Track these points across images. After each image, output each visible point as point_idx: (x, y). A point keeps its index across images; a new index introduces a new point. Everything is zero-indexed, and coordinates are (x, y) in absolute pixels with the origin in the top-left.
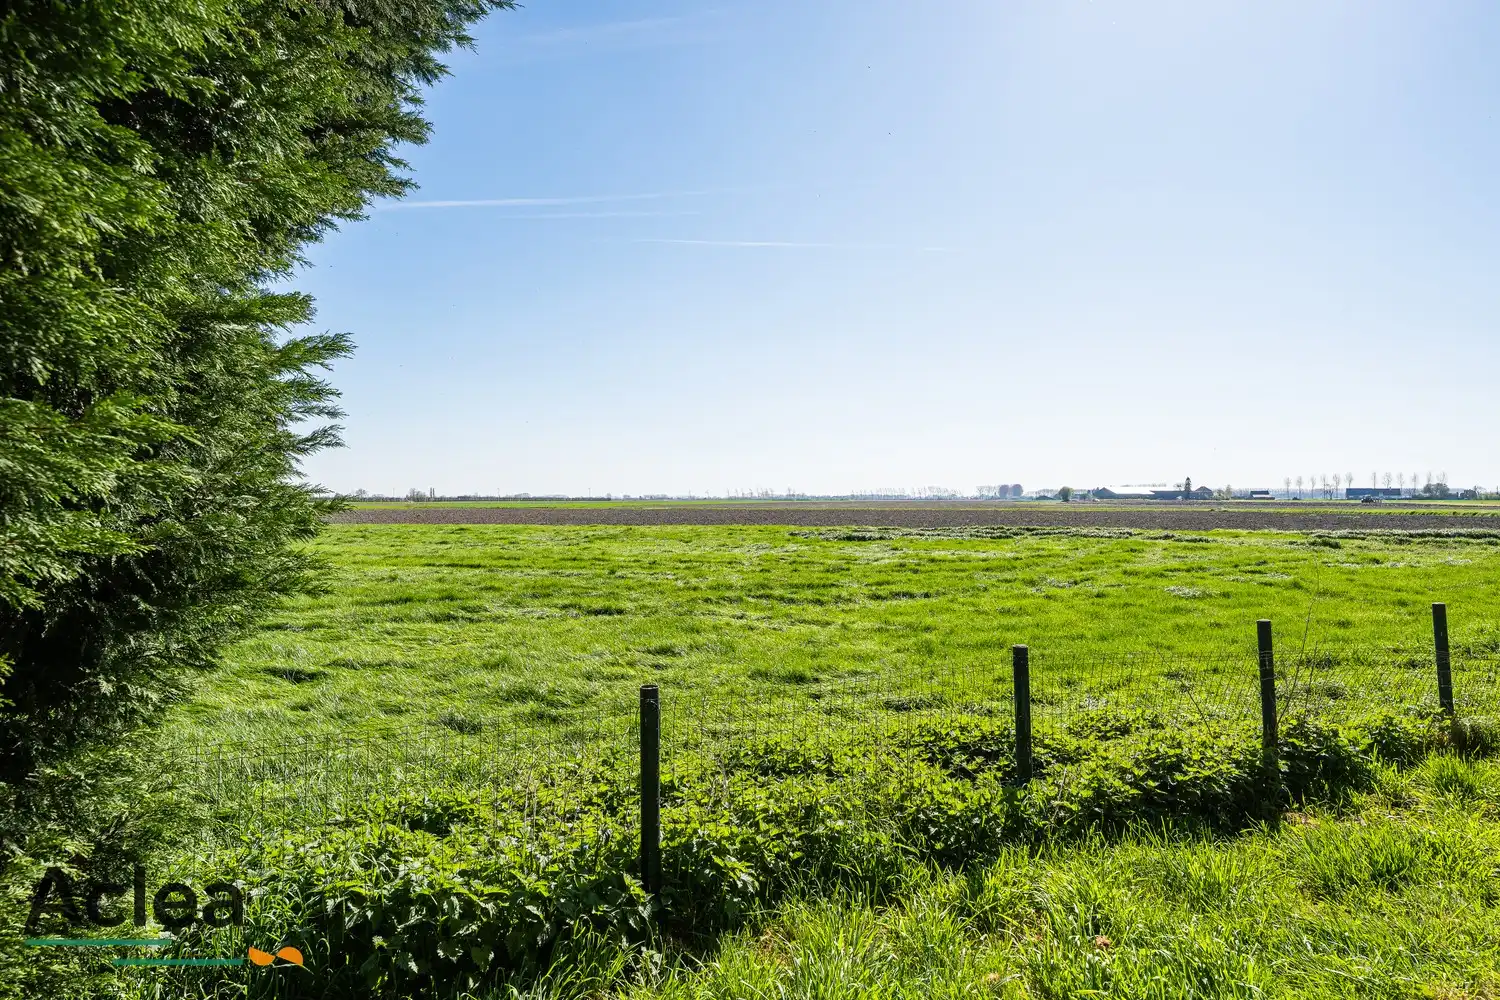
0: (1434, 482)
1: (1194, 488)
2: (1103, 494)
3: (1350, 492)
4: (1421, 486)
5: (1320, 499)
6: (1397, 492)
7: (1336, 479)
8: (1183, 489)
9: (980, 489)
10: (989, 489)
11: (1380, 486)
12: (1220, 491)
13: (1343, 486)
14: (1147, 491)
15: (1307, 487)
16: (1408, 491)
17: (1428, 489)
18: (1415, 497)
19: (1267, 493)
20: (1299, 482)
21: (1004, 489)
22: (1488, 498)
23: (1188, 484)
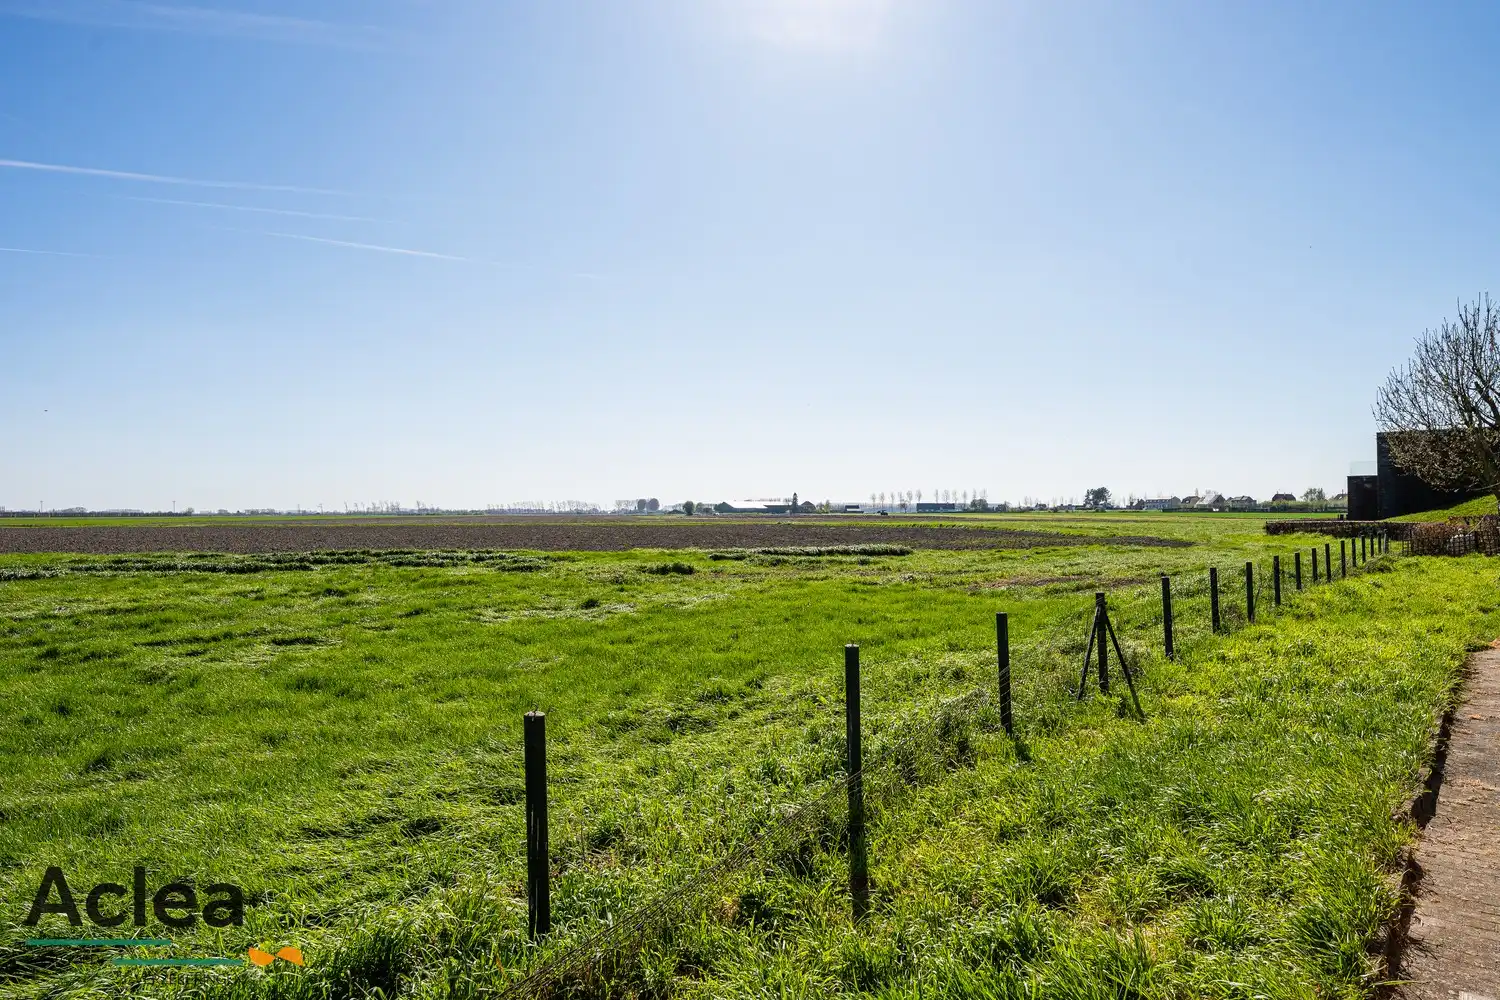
0: (978, 498)
1: (800, 503)
2: (723, 508)
3: (920, 506)
4: (969, 502)
5: (898, 513)
6: (952, 506)
7: (909, 495)
8: (790, 504)
9: (619, 503)
10: (628, 503)
11: (941, 501)
12: (821, 505)
13: (915, 502)
14: (761, 505)
15: (888, 501)
16: (961, 505)
17: (974, 504)
18: (966, 511)
19: (857, 507)
20: (882, 498)
21: (642, 503)
22: (1014, 511)
23: (795, 499)
